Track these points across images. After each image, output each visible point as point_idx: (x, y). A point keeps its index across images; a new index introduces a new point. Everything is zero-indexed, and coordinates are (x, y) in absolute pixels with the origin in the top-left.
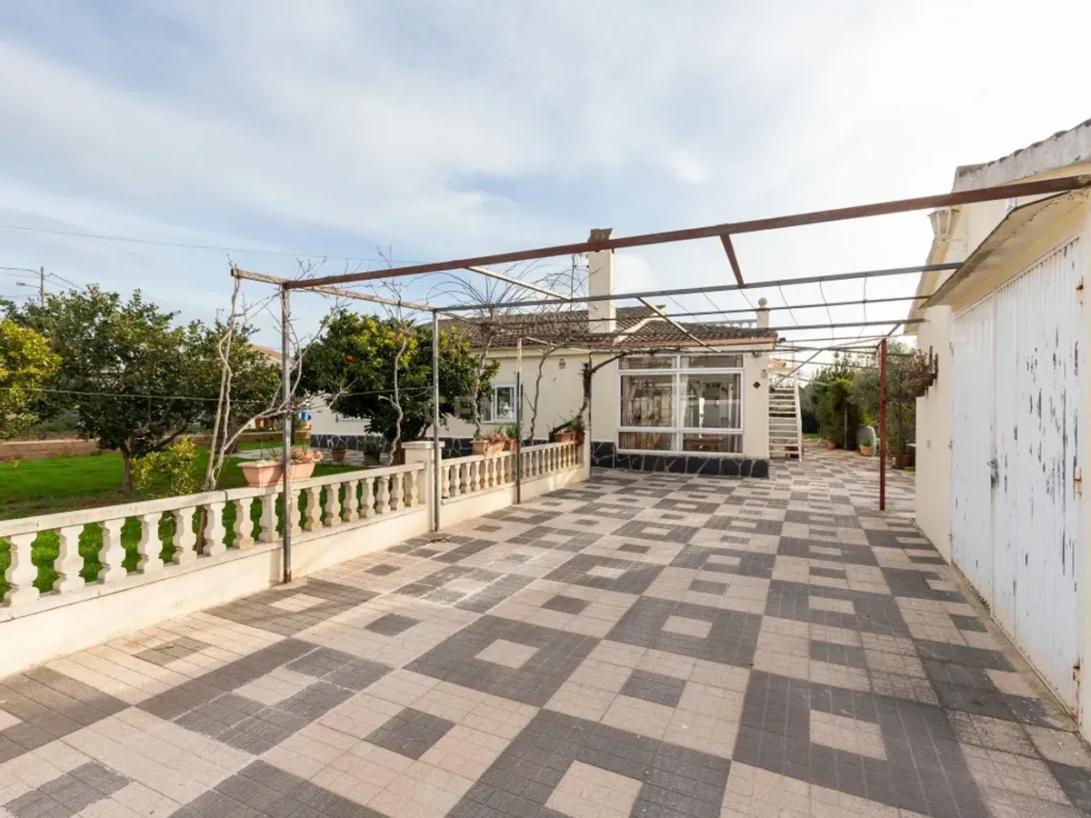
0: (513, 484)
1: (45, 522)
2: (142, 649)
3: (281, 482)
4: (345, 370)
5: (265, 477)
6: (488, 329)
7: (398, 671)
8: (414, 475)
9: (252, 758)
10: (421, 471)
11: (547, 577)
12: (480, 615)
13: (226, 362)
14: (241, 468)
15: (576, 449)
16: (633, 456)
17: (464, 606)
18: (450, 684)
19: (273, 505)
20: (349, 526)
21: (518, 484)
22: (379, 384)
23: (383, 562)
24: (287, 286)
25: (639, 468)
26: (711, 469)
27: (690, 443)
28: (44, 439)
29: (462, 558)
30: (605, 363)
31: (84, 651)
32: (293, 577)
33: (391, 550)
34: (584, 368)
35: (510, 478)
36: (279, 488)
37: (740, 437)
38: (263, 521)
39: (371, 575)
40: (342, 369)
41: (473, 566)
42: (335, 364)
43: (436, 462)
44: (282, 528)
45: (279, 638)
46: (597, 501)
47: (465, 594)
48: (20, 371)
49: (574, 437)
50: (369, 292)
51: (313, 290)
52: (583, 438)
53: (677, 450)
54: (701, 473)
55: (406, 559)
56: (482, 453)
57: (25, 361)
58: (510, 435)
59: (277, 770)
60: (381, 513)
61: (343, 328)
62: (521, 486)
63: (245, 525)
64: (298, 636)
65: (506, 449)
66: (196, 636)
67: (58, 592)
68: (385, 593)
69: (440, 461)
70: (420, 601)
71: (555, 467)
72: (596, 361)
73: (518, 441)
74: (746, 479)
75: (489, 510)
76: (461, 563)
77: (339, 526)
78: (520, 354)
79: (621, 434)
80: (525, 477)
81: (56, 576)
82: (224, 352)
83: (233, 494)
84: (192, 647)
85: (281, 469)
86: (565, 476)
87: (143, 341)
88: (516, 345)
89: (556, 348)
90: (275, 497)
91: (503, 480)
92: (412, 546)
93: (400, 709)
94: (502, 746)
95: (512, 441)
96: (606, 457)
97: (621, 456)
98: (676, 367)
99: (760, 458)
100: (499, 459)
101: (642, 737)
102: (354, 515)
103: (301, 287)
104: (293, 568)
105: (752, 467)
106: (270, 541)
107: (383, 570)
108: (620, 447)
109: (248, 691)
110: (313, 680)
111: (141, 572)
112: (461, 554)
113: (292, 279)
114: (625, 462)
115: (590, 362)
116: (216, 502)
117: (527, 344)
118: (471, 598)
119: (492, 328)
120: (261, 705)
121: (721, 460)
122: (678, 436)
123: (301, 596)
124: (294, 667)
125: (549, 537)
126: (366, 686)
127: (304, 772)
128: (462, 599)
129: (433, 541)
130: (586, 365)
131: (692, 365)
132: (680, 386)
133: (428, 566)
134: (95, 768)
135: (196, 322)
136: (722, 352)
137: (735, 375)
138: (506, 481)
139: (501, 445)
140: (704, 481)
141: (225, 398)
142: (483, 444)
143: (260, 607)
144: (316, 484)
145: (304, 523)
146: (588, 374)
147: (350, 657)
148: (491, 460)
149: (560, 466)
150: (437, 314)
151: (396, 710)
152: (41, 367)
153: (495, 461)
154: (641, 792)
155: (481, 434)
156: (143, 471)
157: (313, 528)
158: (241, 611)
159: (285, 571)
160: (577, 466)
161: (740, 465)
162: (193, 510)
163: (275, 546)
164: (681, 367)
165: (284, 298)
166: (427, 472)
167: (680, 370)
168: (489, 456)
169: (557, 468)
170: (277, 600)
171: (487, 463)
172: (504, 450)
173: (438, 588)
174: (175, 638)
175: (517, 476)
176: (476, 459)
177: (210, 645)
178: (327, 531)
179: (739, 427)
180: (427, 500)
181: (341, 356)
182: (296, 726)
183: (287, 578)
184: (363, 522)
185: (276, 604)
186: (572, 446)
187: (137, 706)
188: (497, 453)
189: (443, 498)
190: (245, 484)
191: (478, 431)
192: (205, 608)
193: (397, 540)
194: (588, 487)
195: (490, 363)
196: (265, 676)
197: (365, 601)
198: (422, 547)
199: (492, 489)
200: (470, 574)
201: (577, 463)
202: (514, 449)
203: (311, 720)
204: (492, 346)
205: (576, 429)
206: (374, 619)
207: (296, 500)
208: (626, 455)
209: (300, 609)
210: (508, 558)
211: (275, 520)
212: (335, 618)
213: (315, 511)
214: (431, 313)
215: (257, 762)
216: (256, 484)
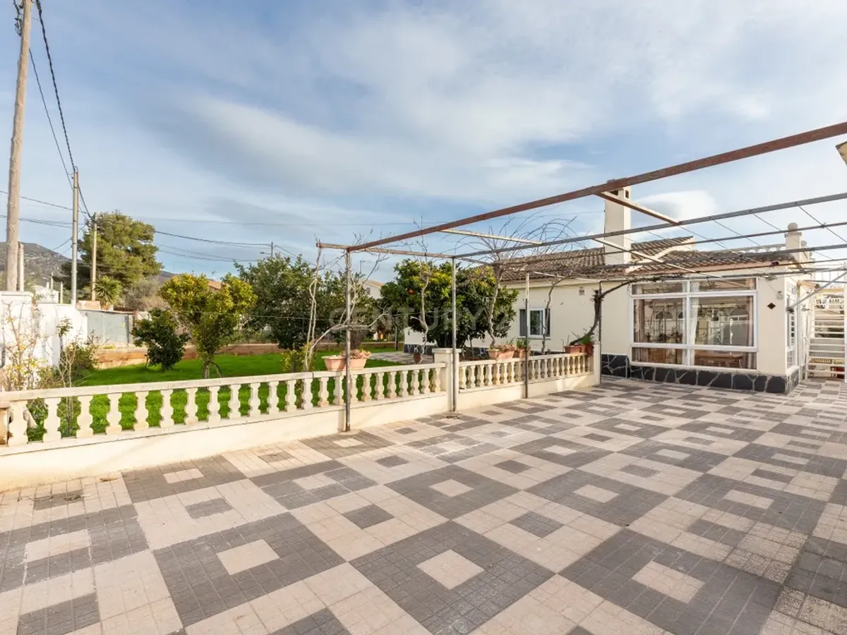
0: (522, 383)
1: (224, 381)
2: (263, 454)
3: (345, 369)
4: (407, 299)
5: (336, 365)
6: (499, 267)
7: (381, 486)
8: (438, 372)
9: (287, 511)
10: (443, 369)
11: (511, 449)
12: (449, 464)
13: (313, 297)
14: (323, 360)
15: (586, 360)
16: (645, 368)
17: (443, 458)
18: (406, 498)
19: (341, 383)
20: (388, 401)
21: (526, 384)
22: (429, 309)
23: (409, 427)
24: (349, 250)
25: (651, 379)
26: (722, 383)
27: (700, 358)
28: (264, 343)
29: (461, 430)
30: (612, 290)
31: (239, 451)
32: (351, 428)
33: (418, 420)
34: (595, 294)
35: (519, 378)
36: (344, 373)
37: (754, 354)
38: (335, 392)
39: (397, 433)
40: (405, 299)
41: (465, 435)
42: (401, 295)
43: (454, 363)
44: (345, 398)
45: (328, 459)
46: (593, 401)
47: (446, 451)
48: (239, 304)
49: (583, 350)
50: (406, 249)
51: (365, 251)
52: (592, 352)
53: (688, 364)
54: (711, 386)
55: (425, 426)
56: (494, 359)
57: (242, 299)
58: (520, 346)
59: (294, 518)
60: (413, 394)
61: (408, 272)
62: (529, 386)
63: (324, 394)
64: (340, 460)
65: (516, 355)
66: (291, 452)
67: (229, 418)
68: (399, 443)
69: (458, 363)
70: (417, 451)
71: (563, 373)
72: (605, 288)
73: (526, 351)
74: (759, 394)
75: (499, 401)
76: (458, 433)
77: (382, 400)
78: (528, 285)
79: (634, 349)
80: (533, 378)
81: (229, 410)
82: (312, 292)
83: (318, 374)
84: (286, 456)
85: (345, 361)
86: (574, 380)
87: (299, 285)
88: (525, 279)
89: (563, 279)
90: (342, 378)
91: (513, 380)
92: (434, 420)
93: (370, 504)
94: (413, 532)
95: (521, 351)
96: (619, 367)
97: (634, 368)
98: (686, 291)
99: (776, 375)
100: (509, 364)
101: (504, 548)
102: (393, 394)
103: (358, 249)
104: (352, 423)
105: (767, 382)
106: (338, 405)
107: (406, 431)
108: (633, 360)
109: (299, 481)
110: (333, 482)
111: (268, 413)
112: (461, 428)
113: (351, 245)
114: (635, 373)
115: (600, 290)
116: (307, 378)
117: (533, 278)
118: (450, 454)
119: (501, 267)
120: (302, 489)
121: (733, 375)
122: (688, 352)
123: (352, 440)
124: (327, 475)
125: (535, 423)
126: (358, 490)
127: (304, 522)
128: (443, 454)
129: (448, 417)
130: (597, 292)
131: (702, 288)
132: (690, 309)
133: (436, 432)
134: (223, 501)
135: (329, 272)
136: (724, 277)
137: (749, 297)
138: (516, 381)
139: (512, 353)
140: (712, 393)
141: (313, 318)
142: (495, 352)
143: (326, 442)
144: (368, 373)
145: (360, 396)
146: (598, 299)
147: (358, 474)
148: (502, 364)
149: (569, 371)
150: (455, 260)
151: (366, 504)
152: (247, 302)
153: (506, 365)
154: (480, 574)
155: (496, 345)
156: (286, 360)
157: (365, 399)
158: (317, 443)
159: (347, 424)
160: (588, 373)
161: (754, 381)
162: (295, 382)
163: (341, 408)
164: (691, 291)
165: (347, 257)
166: (447, 369)
167: (691, 294)
168: (500, 361)
169: (566, 374)
170: (338, 440)
171: (498, 366)
172: (514, 357)
173: (433, 445)
174: (280, 451)
175: (526, 378)
176: (490, 363)
177: (294, 457)
178: (375, 402)
179: (753, 345)
180: (447, 388)
181: (404, 291)
182: (315, 501)
183: (348, 429)
184: (399, 399)
185: (336, 442)
186: (581, 357)
187: (250, 479)
188: (508, 359)
189: (460, 388)
190: (324, 368)
191: (493, 343)
192: (300, 438)
193: (425, 414)
194: (593, 391)
195: (510, 293)
196: (311, 476)
197: (385, 446)
198: (440, 420)
199: (503, 385)
200: (459, 440)
201: (586, 371)
202: (523, 357)
203: (322, 500)
204: (502, 281)
205: (586, 344)
206: (384, 457)
207: (354, 382)
208: (638, 367)
209: (347, 446)
210: (493, 433)
211: (342, 392)
212: (363, 454)
213: (367, 389)
214: (451, 259)
215: (287, 513)
216: (331, 369)
